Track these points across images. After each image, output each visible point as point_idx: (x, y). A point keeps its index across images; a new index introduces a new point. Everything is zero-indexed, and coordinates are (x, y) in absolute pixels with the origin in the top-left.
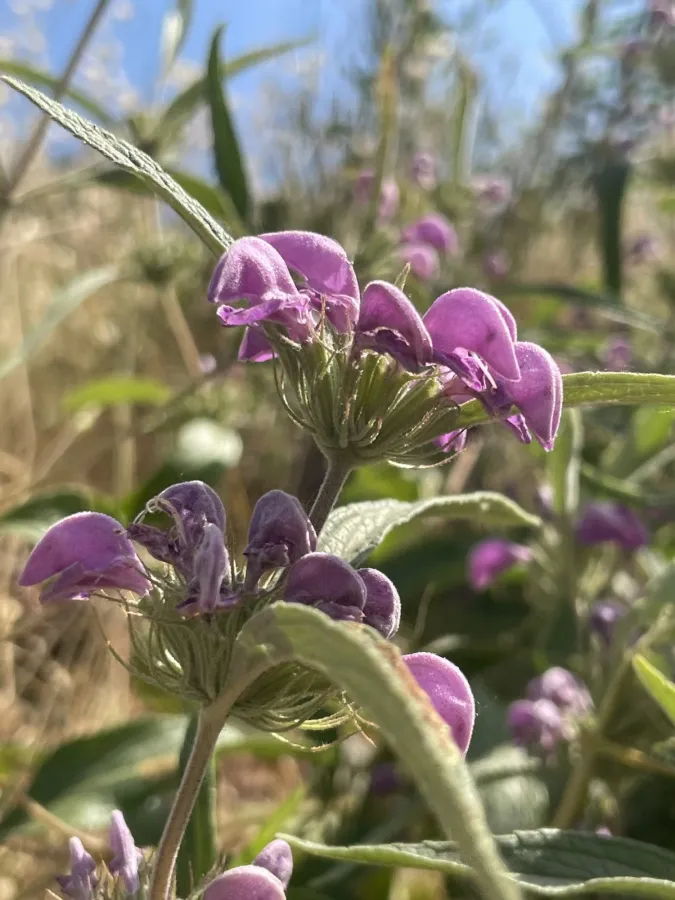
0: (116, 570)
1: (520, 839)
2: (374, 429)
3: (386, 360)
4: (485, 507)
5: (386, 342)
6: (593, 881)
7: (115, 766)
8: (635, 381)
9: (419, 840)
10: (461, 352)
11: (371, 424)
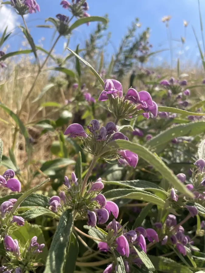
0: (81, 133)
1: (134, 181)
2: (126, 113)
3: (129, 101)
4: (128, 128)
5: (131, 99)
6: (146, 188)
7: (55, 166)
8: (168, 108)
9: (119, 181)
10: (142, 101)
11: (126, 112)
